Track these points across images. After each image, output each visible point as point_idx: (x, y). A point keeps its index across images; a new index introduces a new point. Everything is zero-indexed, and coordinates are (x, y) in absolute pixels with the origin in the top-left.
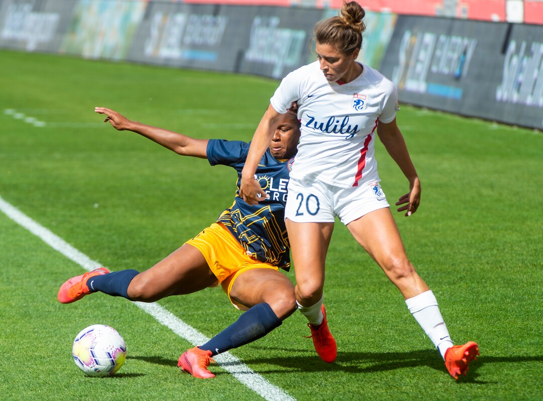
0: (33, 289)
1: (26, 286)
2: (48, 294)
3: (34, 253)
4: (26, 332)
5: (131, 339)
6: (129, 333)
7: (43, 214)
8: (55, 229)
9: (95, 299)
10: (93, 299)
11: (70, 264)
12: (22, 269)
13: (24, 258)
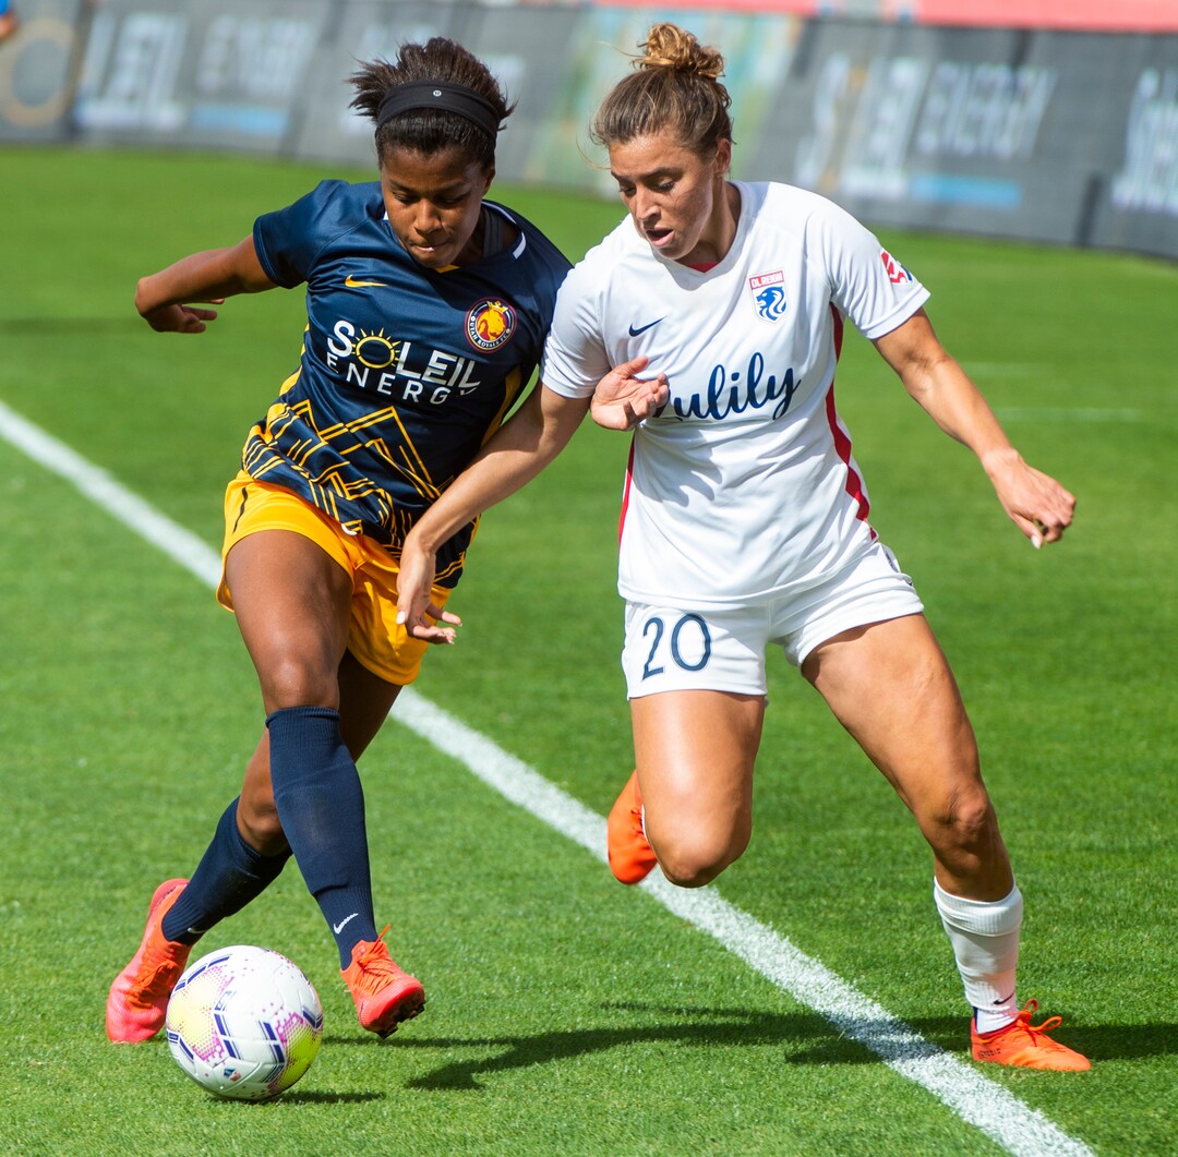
0: (442, 924)
1: (418, 917)
2: (488, 944)
3: (442, 813)
4: (418, 1063)
5: (750, 1085)
6: (743, 1066)
7: (475, 689)
8: (510, 739)
9: (637, 957)
10: (629, 958)
11: (557, 848)
12: (404, 864)
13: (411, 829)
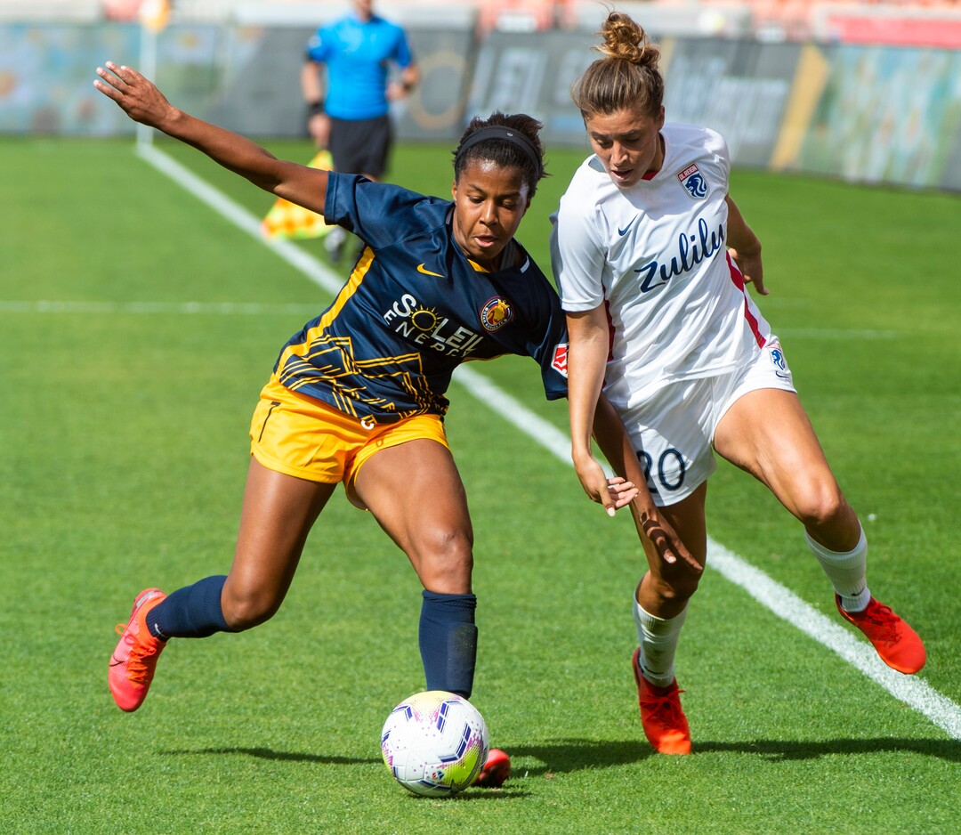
0: (729, 705)
1: (712, 700)
2: (762, 719)
3: (729, 625)
4: (712, 805)
5: (949, 821)
6: (944, 807)
7: (753, 536)
9: (869, 729)
10: (863, 730)
11: (811, 650)
12: (702, 661)
13: (706, 637)
